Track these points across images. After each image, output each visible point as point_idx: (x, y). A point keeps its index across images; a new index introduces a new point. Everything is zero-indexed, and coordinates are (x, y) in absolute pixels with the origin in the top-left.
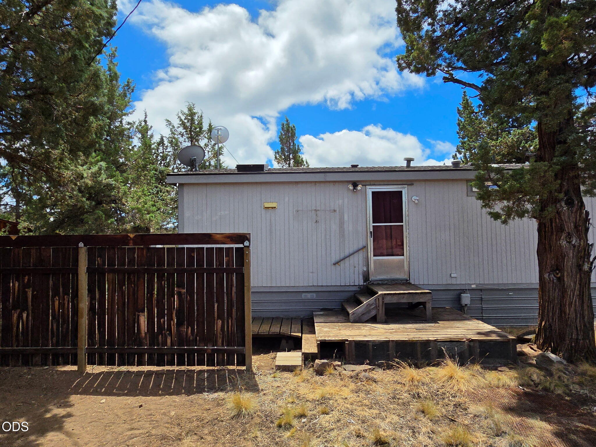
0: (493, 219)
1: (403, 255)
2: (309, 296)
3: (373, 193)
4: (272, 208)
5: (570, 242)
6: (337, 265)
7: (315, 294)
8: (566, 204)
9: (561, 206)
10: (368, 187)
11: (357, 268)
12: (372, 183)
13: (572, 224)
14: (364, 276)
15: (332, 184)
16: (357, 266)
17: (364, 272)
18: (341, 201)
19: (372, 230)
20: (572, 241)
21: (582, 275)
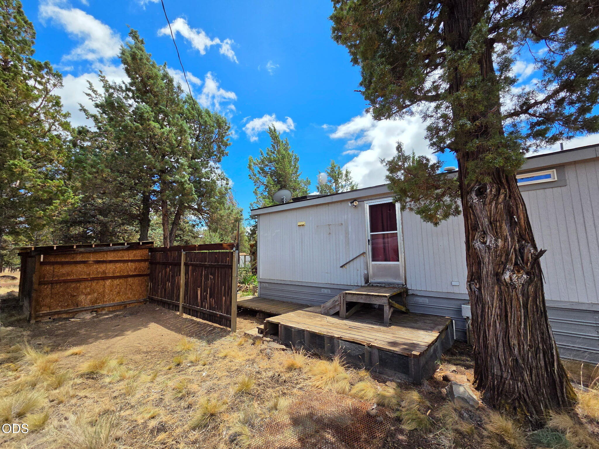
0: (422, 220)
1: (398, 261)
2: (326, 291)
3: (371, 207)
4: (303, 225)
5: (485, 243)
6: (344, 268)
7: (329, 290)
8: (477, 195)
9: (471, 198)
10: (365, 202)
11: (359, 272)
12: (369, 199)
13: (486, 220)
14: (365, 279)
15: (339, 204)
16: (359, 269)
17: (365, 275)
18: (346, 216)
19: (369, 239)
20: (486, 241)
21: (502, 287)
